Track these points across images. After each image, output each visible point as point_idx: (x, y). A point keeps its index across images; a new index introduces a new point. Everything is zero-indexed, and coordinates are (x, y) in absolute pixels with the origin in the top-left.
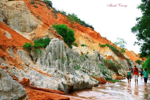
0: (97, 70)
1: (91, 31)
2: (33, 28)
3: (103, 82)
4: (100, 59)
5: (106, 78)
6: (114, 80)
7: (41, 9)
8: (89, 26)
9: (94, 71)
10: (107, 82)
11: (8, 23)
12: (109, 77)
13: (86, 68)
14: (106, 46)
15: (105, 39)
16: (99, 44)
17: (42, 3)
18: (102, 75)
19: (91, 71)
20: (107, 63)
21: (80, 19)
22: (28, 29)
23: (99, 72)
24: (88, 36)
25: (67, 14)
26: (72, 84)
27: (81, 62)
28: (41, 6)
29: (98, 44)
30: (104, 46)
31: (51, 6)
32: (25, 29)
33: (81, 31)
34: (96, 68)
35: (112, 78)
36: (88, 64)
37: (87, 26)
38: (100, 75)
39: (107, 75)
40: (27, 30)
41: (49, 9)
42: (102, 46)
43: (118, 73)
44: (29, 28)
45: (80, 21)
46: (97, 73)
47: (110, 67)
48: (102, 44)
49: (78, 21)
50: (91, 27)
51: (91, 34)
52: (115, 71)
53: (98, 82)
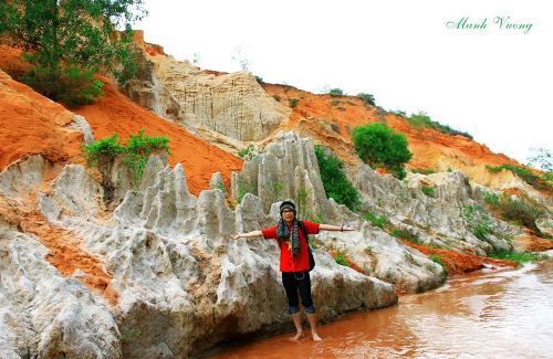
0: (455, 224)
1: (465, 143)
2: (270, 127)
3: (471, 267)
4: (470, 192)
5: (489, 248)
6: (520, 255)
7: (353, 111)
8: (460, 134)
9: (443, 230)
10: (490, 266)
11: (180, 115)
12: (502, 243)
13: (417, 219)
14: (504, 170)
15: (502, 155)
16: (487, 167)
17: (353, 101)
18: (471, 241)
19: (433, 229)
20: (497, 203)
21: (438, 123)
22: (258, 132)
23: (463, 230)
24: (458, 153)
25: (409, 115)
26: (224, 306)
27: (401, 204)
28: (351, 107)
29: (482, 167)
30: (500, 170)
31: (373, 104)
32: (252, 132)
33: (443, 144)
34: (449, 218)
35: (512, 249)
36: (423, 207)
37: (455, 133)
38: (464, 240)
39: (492, 238)
40: (257, 135)
41: (369, 109)
42: (495, 171)
43: (539, 230)
44: (260, 129)
45: (441, 127)
46: (454, 234)
47: (508, 214)
48: (493, 166)
49: (435, 126)
50: (466, 135)
51: (466, 150)
52: (526, 225)
53: (440, 268)
